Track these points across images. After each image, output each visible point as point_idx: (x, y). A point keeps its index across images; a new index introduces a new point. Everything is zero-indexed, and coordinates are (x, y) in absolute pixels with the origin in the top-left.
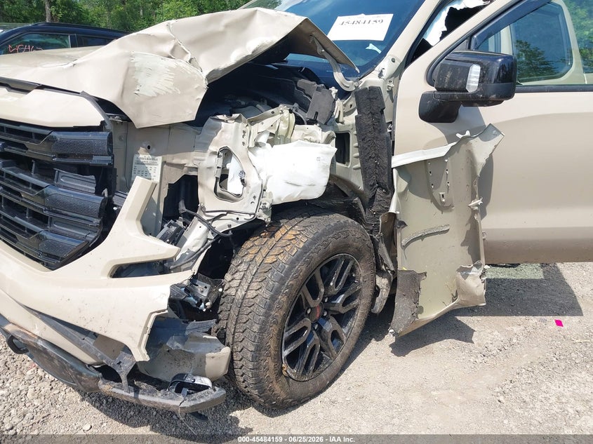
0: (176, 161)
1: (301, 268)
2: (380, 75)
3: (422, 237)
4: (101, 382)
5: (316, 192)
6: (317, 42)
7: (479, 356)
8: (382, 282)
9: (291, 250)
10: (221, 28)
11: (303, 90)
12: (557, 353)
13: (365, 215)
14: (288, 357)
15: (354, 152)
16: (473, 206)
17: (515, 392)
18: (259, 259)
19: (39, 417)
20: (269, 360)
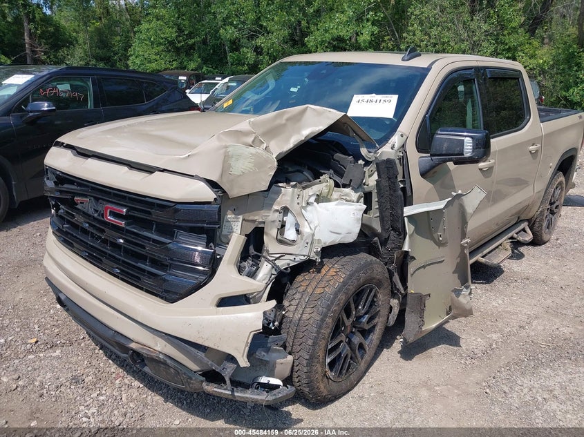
0: (251, 218)
1: (342, 298)
2: (392, 148)
3: (424, 267)
4: (204, 384)
5: (351, 238)
6: (350, 129)
7: (468, 358)
8: (395, 303)
9: (334, 284)
10: (284, 122)
11: (339, 162)
12: (528, 355)
13: (382, 250)
14: (329, 364)
15: (375, 205)
16: (464, 243)
17: (497, 385)
18: (310, 290)
19: (137, 416)
20: (318, 366)
